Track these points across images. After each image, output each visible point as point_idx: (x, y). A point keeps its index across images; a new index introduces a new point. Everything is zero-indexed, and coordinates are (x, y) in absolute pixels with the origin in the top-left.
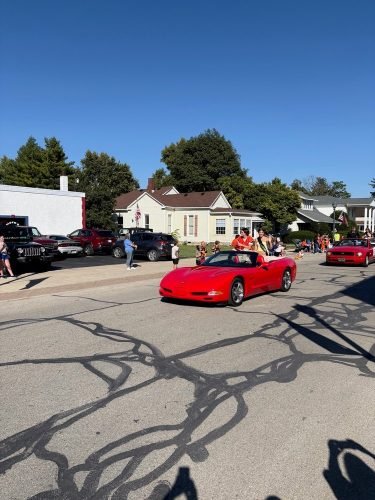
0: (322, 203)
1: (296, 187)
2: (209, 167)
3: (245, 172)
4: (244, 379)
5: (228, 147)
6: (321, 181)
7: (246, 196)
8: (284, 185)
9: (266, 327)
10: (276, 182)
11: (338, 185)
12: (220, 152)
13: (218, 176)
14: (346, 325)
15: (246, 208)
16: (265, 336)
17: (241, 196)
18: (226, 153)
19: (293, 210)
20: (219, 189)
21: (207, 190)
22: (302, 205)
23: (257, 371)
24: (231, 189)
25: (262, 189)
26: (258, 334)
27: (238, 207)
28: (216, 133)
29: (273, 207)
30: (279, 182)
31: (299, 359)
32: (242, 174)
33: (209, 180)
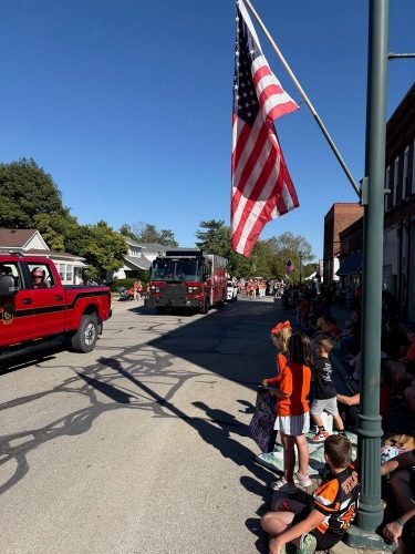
0: (150, 251)
1: (124, 232)
2: (23, 201)
3: (68, 211)
4: (31, 437)
5: (48, 181)
6: (151, 228)
7: (67, 238)
8: (111, 230)
9: (68, 381)
10: (102, 225)
11: (167, 233)
12: (38, 185)
13: (35, 213)
14: (153, 371)
15: (68, 251)
16: (66, 390)
17: (61, 237)
18: (45, 188)
19: (120, 256)
20: (35, 228)
21: (21, 227)
22: (130, 251)
23: (48, 428)
24: (49, 229)
25: (86, 231)
26: (58, 389)
27: (58, 250)
28: (34, 164)
29: (98, 252)
30: (105, 225)
31: (97, 409)
32: (64, 213)
33: (23, 216)
